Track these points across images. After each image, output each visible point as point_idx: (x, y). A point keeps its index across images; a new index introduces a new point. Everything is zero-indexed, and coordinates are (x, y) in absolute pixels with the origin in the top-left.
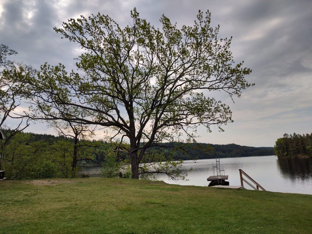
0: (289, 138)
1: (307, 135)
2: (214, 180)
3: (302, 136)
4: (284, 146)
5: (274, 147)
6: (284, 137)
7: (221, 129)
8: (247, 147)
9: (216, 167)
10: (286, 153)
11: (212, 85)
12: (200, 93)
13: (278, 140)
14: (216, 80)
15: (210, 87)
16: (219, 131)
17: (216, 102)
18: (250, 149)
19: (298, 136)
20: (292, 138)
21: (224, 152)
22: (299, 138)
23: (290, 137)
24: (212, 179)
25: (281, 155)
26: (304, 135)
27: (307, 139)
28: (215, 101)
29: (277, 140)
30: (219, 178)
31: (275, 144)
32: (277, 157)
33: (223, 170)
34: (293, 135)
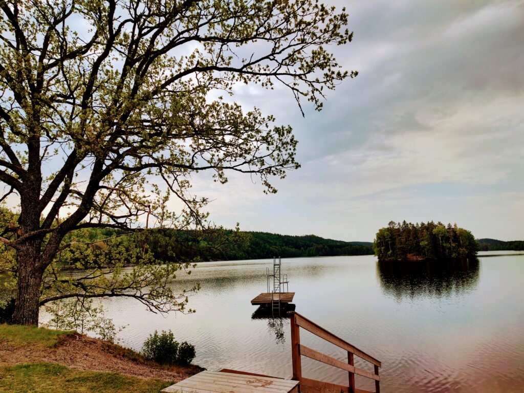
0: (396, 229)
1: (423, 224)
2: (265, 304)
4: (388, 241)
5: (372, 241)
6: (389, 226)
8: (333, 241)
9: (274, 276)
10: (391, 252)
13: (380, 230)
18: (338, 244)
19: (409, 226)
20: (401, 230)
21: (298, 247)
22: (410, 230)
23: (398, 226)
24: (261, 300)
25: (383, 255)
26: (417, 224)
27: (422, 231)
29: (378, 232)
31: (375, 237)
32: (377, 257)
34: (401, 224)
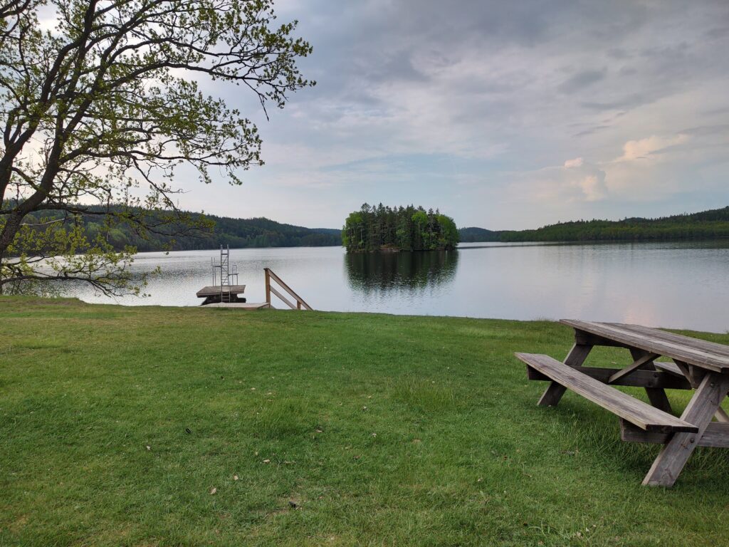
0: (370, 214)
1: (401, 208)
2: (213, 296)
3: (393, 210)
4: (360, 228)
5: (341, 229)
6: (361, 210)
7: (235, 178)
8: (292, 226)
9: (221, 267)
10: (362, 242)
11: (219, 65)
12: (191, 83)
13: (351, 215)
14: (229, 52)
15: (214, 70)
16: (230, 183)
17: (228, 111)
18: (298, 231)
19: (386, 210)
20: (376, 214)
21: (241, 235)
22: (386, 215)
23: (373, 211)
24: (209, 292)
25: (352, 246)
26: (395, 208)
27: (400, 217)
28: (225, 107)
29: (348, 216)
30: (225, 290)
31: (345, 223)
32: (345, 248)
33: (234, 272)
34: (377, 208)
